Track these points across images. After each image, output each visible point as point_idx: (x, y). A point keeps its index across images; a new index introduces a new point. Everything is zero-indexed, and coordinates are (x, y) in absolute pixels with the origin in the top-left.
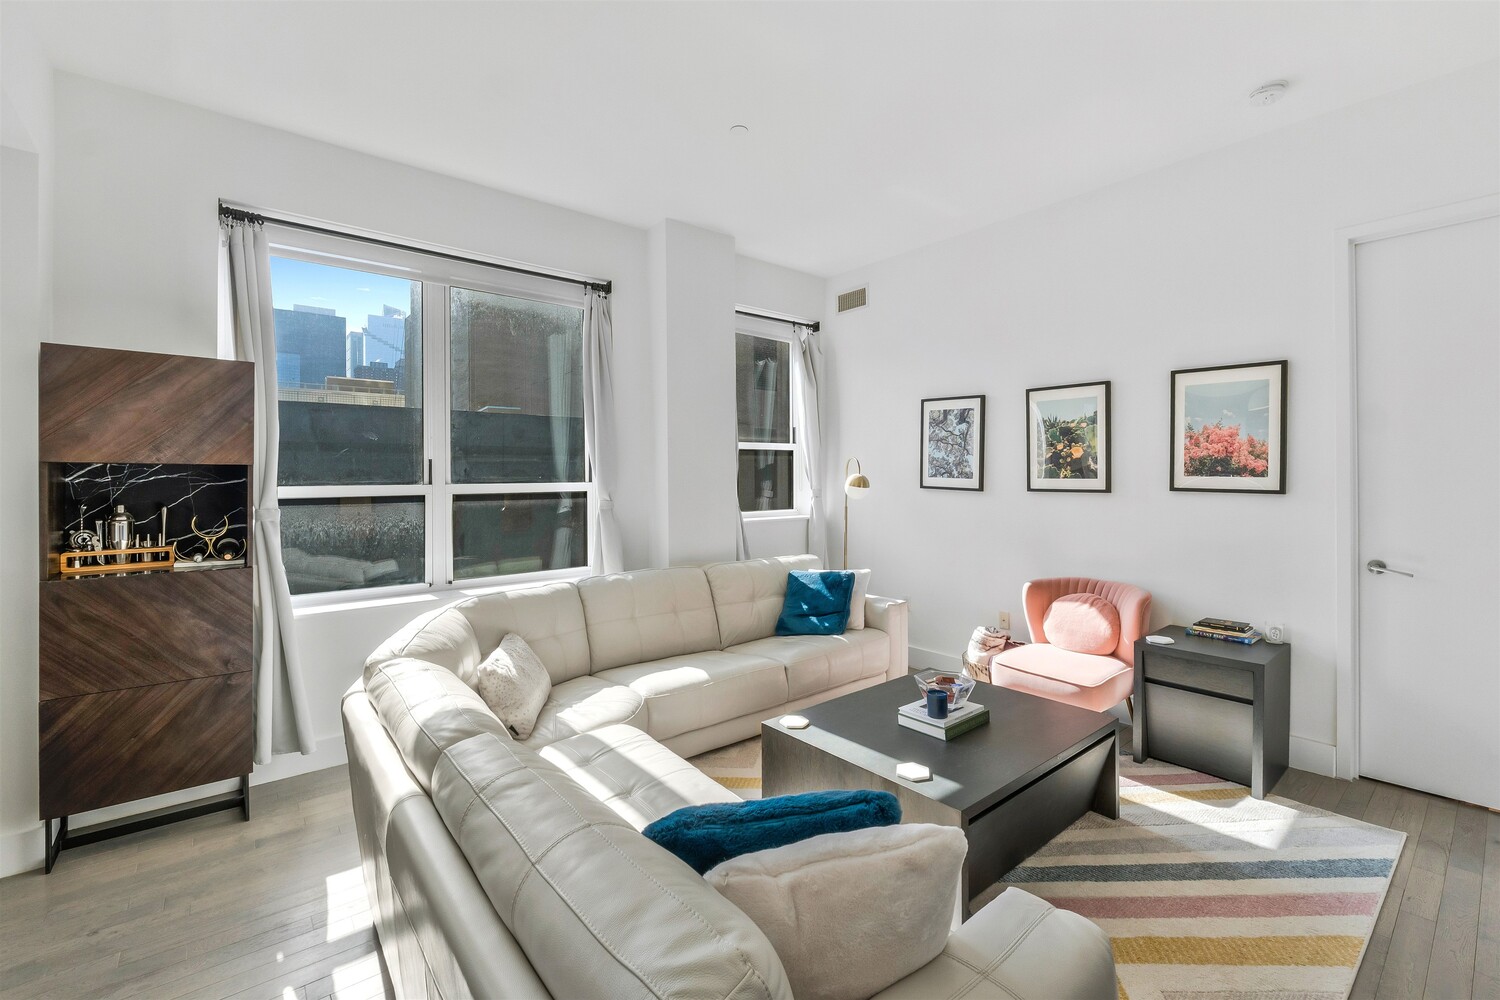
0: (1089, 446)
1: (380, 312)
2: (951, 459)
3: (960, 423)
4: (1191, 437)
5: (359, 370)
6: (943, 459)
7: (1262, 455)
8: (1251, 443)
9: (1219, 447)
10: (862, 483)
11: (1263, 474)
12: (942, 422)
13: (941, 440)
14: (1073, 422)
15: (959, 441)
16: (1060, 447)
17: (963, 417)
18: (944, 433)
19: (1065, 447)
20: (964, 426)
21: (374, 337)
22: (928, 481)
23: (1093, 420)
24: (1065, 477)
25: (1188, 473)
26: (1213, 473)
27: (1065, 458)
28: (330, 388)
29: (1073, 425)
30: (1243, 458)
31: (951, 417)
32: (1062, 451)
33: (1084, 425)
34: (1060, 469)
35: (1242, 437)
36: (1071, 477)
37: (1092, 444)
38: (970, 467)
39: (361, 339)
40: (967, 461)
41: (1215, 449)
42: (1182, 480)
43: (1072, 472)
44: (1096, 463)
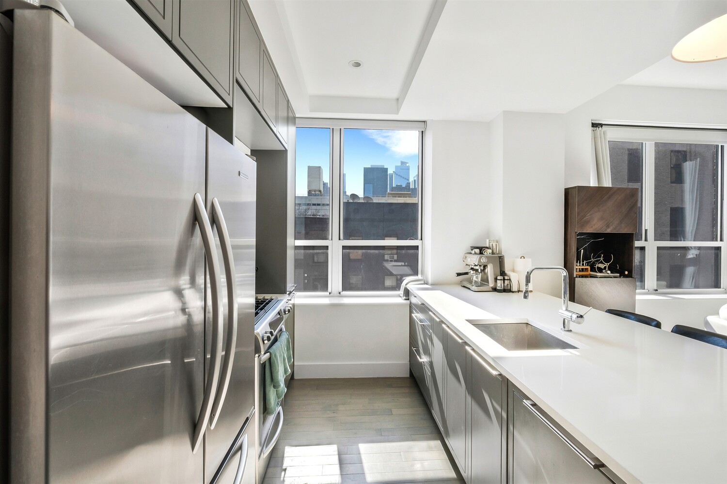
1: (399, 164)
5: (392, 189)
21: (397, 175)
28: (388, 197)
39: (392, 176)
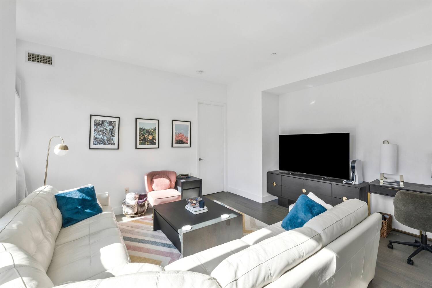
0: (154, 136)
2: (105, 138)
3: (109, 126)
4: (176, 135)
6: (101, 138)
7: (187, 140)
8: (186, 137)
9: (181, 138)
10: (66, 148)
11: (188, 143)
12: (101, 124)
13: (100, 131)
14: (150, 129)
15: (109, 132)
16: (146, 136)
17: (111, 123)
18: (102, 129)
19: (147, 136)
20: (111, 127)
22: (92, 146)
23: (155, 129)
24: (147, 144)
25: (176, 143)
26: (180, 143)
27: (147, 139)
29: (149, 130)
30: (185, 140)
31: (105, 123)
32: (146, 137)
33: (152, 130)
34: (146, 142)
35: (184, 136)
36: (149, 144)
37: (155, 136)
38: (113, 141)
40: (112, 139)
41: (180, 138)
42: (174, 145)
43: (149, 143)
44: (155, 141)
